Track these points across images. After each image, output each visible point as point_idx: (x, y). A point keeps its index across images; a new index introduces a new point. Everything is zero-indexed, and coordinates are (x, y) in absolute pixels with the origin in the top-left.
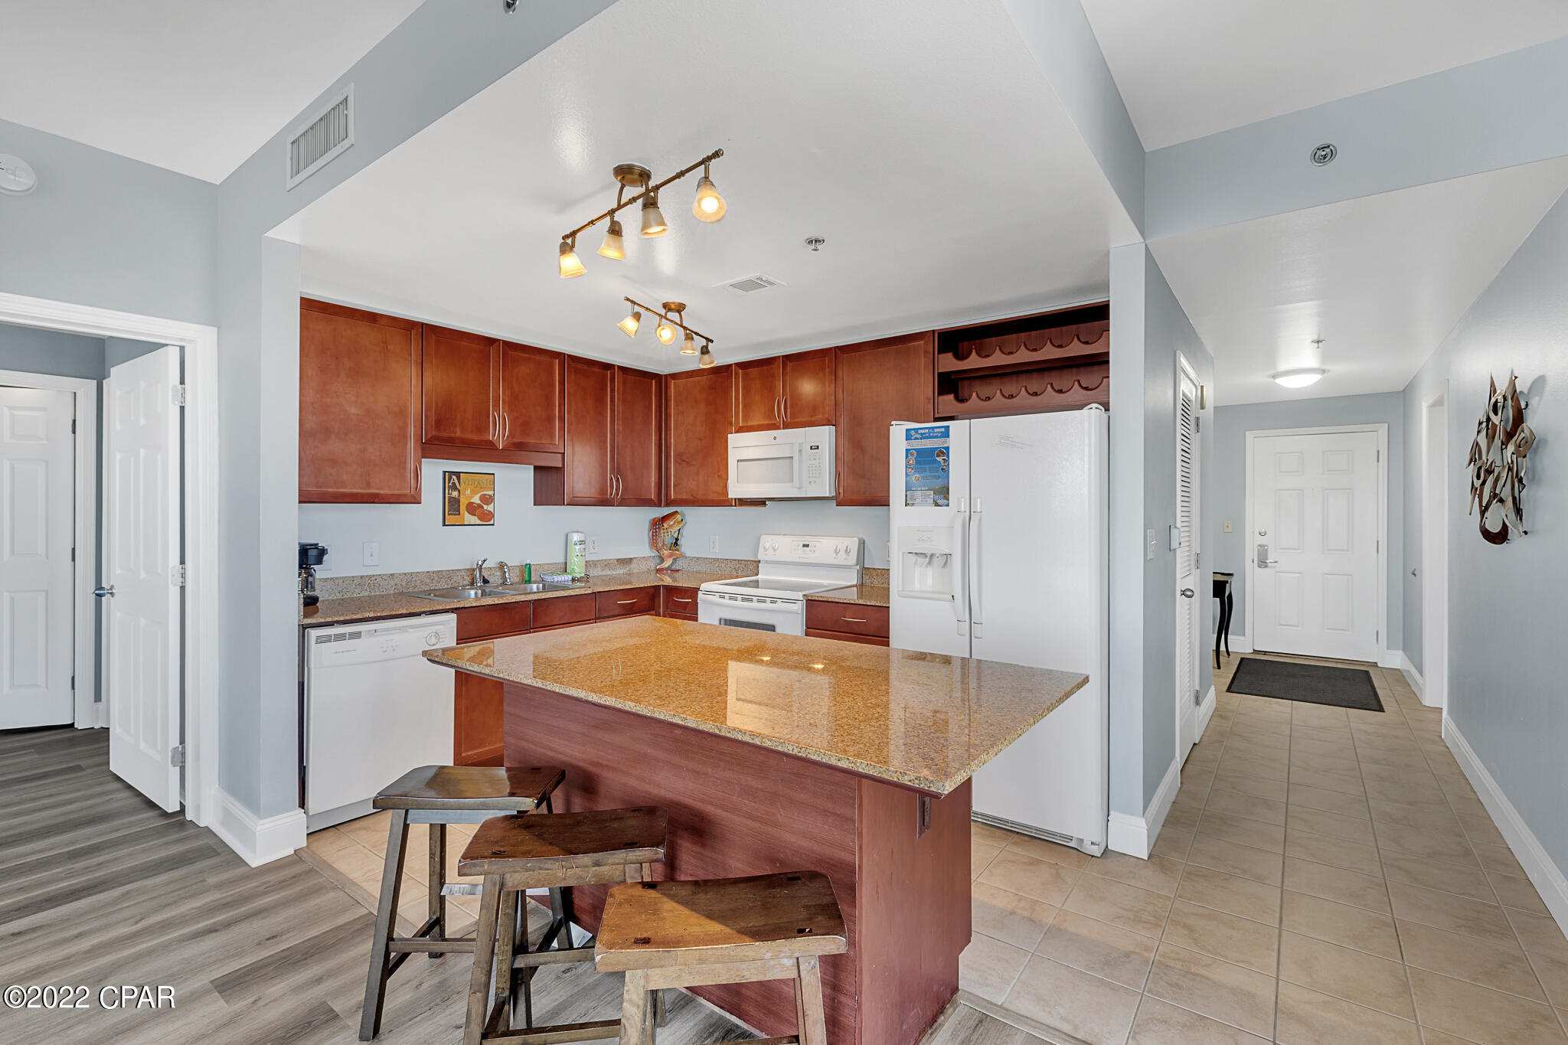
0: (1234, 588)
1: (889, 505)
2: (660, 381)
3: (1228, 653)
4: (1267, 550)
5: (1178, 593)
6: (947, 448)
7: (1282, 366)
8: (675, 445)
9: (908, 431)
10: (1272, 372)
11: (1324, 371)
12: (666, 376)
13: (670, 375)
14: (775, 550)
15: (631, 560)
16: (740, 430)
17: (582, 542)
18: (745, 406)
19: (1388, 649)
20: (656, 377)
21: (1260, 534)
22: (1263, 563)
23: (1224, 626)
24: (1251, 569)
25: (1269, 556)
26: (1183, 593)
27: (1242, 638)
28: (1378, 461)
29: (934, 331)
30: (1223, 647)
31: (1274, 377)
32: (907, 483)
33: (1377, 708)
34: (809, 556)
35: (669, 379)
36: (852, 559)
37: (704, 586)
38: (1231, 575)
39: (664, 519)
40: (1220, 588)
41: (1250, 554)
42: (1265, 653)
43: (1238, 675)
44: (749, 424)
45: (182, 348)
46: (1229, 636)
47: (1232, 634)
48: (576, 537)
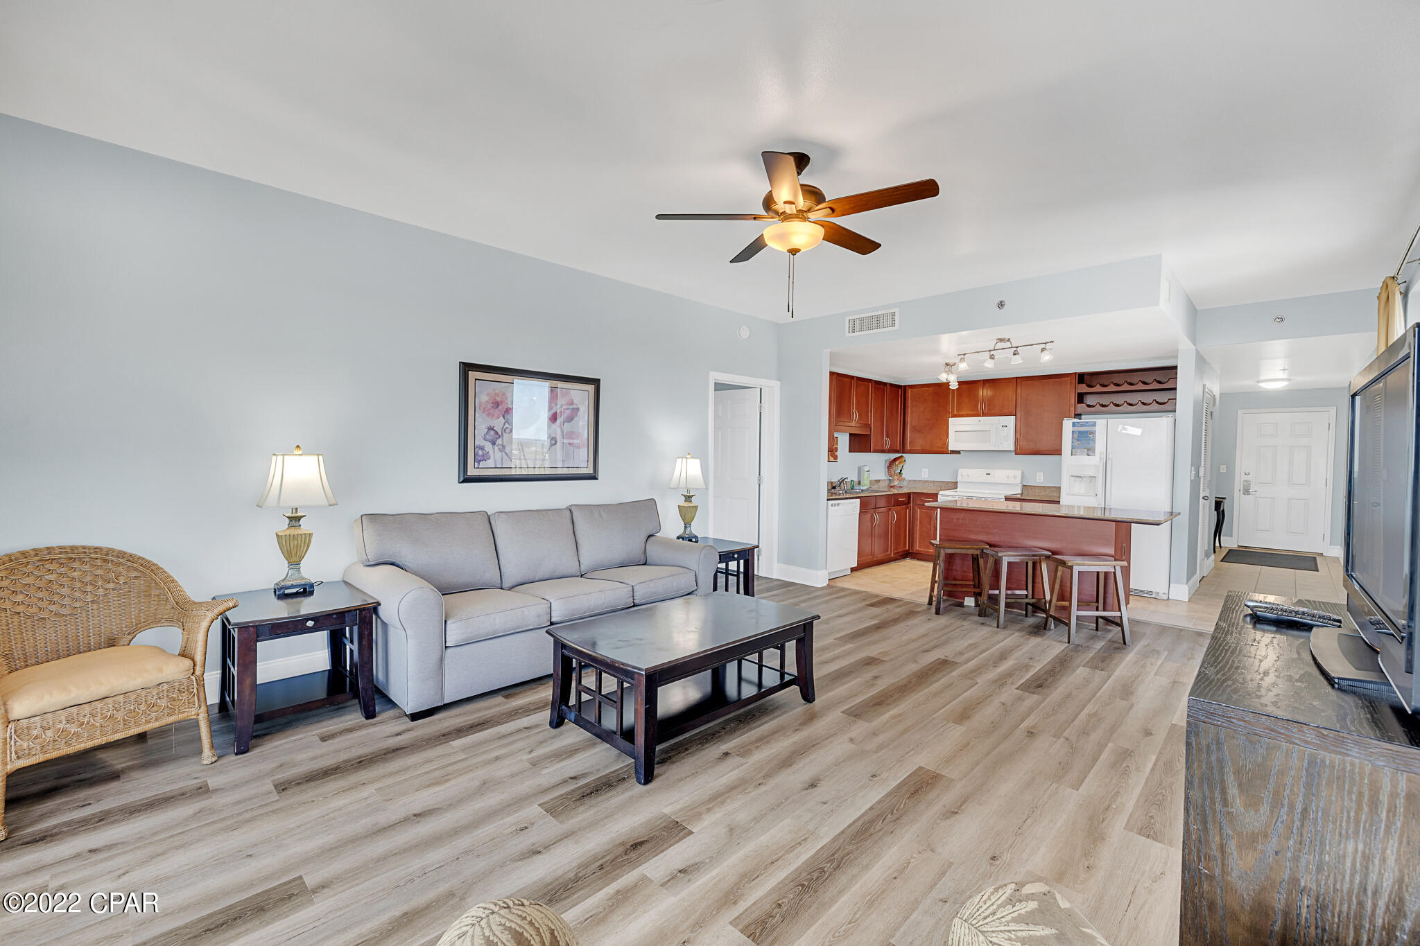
0: (1226, 506)
1: (1061, 455)
2: (904, 389)
3: (1220, 546)
4: (1250, 484)
5: (1201, 498)
6: (1095, 431)
7: (1263, 378)
8: (911, 422)
9: (1073, 423)
10: (1257, 380)
11: (1290, 380)
12: (905, 386)
13: (908, 386)
14: (968, 476)
15: (879, 480)
16: (954, 416)
17: (868, 471)
18: (958, 403)
19: (1330, 544)
20: (899, 387)
21: (1245, 474)
22: (1247, 492)
23: (1218, 530)
24: (1237, 494)
25: (1251, 488)
26: (1203, 498)
27: (1230, 538)
28: (1329, 429)
29: (1076, 373)
30: (1217, 544)
31: (1258, 382)
32: (1072, 446)
33: (1314, 568)
34: (989, 479)
35: (907, 388)
36: (1018, 481)
37: (941, 493)
38: (1225, 498)
39: (895, 460)
40: (1218, 505)
41: (1238, 485)
42: (1246, 547)
43: (1228, 555)
44: (960, 413)
45: (761, 389)
46: (1222, 537)
47: (1224, 536)
48: (866, 469)
